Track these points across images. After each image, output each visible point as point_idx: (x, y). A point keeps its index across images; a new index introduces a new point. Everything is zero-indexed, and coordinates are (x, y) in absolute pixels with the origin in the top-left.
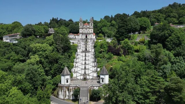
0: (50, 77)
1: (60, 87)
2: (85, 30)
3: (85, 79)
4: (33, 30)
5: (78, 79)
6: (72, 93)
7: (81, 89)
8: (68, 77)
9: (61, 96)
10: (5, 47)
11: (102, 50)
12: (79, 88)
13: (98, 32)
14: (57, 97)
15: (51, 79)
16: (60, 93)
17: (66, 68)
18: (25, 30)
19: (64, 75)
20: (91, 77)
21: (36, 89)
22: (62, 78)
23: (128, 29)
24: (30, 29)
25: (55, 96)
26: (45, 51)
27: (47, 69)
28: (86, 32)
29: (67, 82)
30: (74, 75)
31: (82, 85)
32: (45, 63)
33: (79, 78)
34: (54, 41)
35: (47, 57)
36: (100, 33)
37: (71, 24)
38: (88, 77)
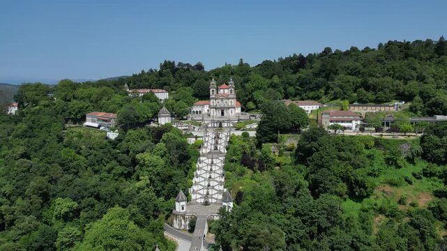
0: (162, 199)
1: (174, 215)
2: (220, 101)
3: (206, 204)
4: (135, 117)
5: (198, 203)
6: (188, 222)
7: (198, 219)
8: (184, 203)
9: (176, 225)
10: (100, 148)
11: (234, 157)
12: (196, 218)
13: (247, 99)
14: (171, 226)
15: (164, 201)
16: (175, 221)
17: (181, 192)
18: (125, 118)
19: (179, 202)
20: (214, 201)
21: (149, 218)
22: (177, 204)
23: (274, 127)
24: (132, 116)
25: (169, 224)
26: (155, 166)
27: (158, 188)
28: (222, 106)
29: (183, 209)
30: (193, 197)
31: (201, 214)
32: (156, 181)
33: (198, 201)
34: (166, 150)
35: (158, 174)
36: (249, 100)
37: (197, 80)
38: (210, 200)
